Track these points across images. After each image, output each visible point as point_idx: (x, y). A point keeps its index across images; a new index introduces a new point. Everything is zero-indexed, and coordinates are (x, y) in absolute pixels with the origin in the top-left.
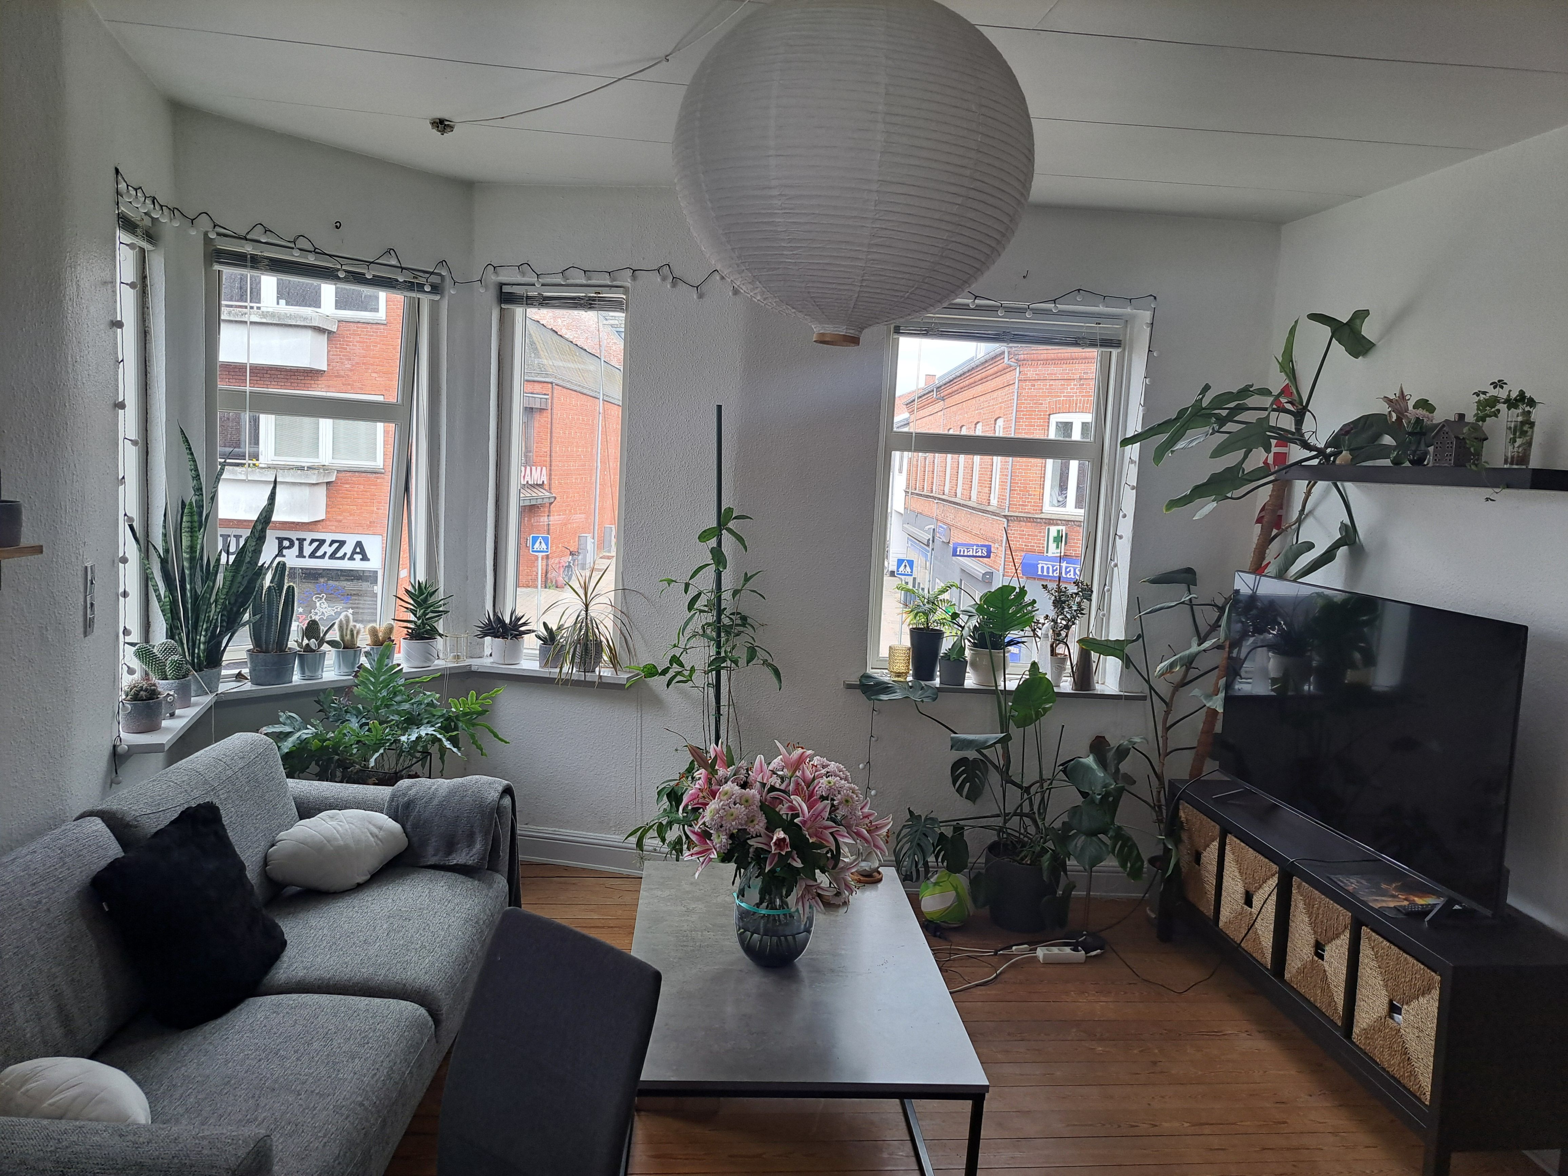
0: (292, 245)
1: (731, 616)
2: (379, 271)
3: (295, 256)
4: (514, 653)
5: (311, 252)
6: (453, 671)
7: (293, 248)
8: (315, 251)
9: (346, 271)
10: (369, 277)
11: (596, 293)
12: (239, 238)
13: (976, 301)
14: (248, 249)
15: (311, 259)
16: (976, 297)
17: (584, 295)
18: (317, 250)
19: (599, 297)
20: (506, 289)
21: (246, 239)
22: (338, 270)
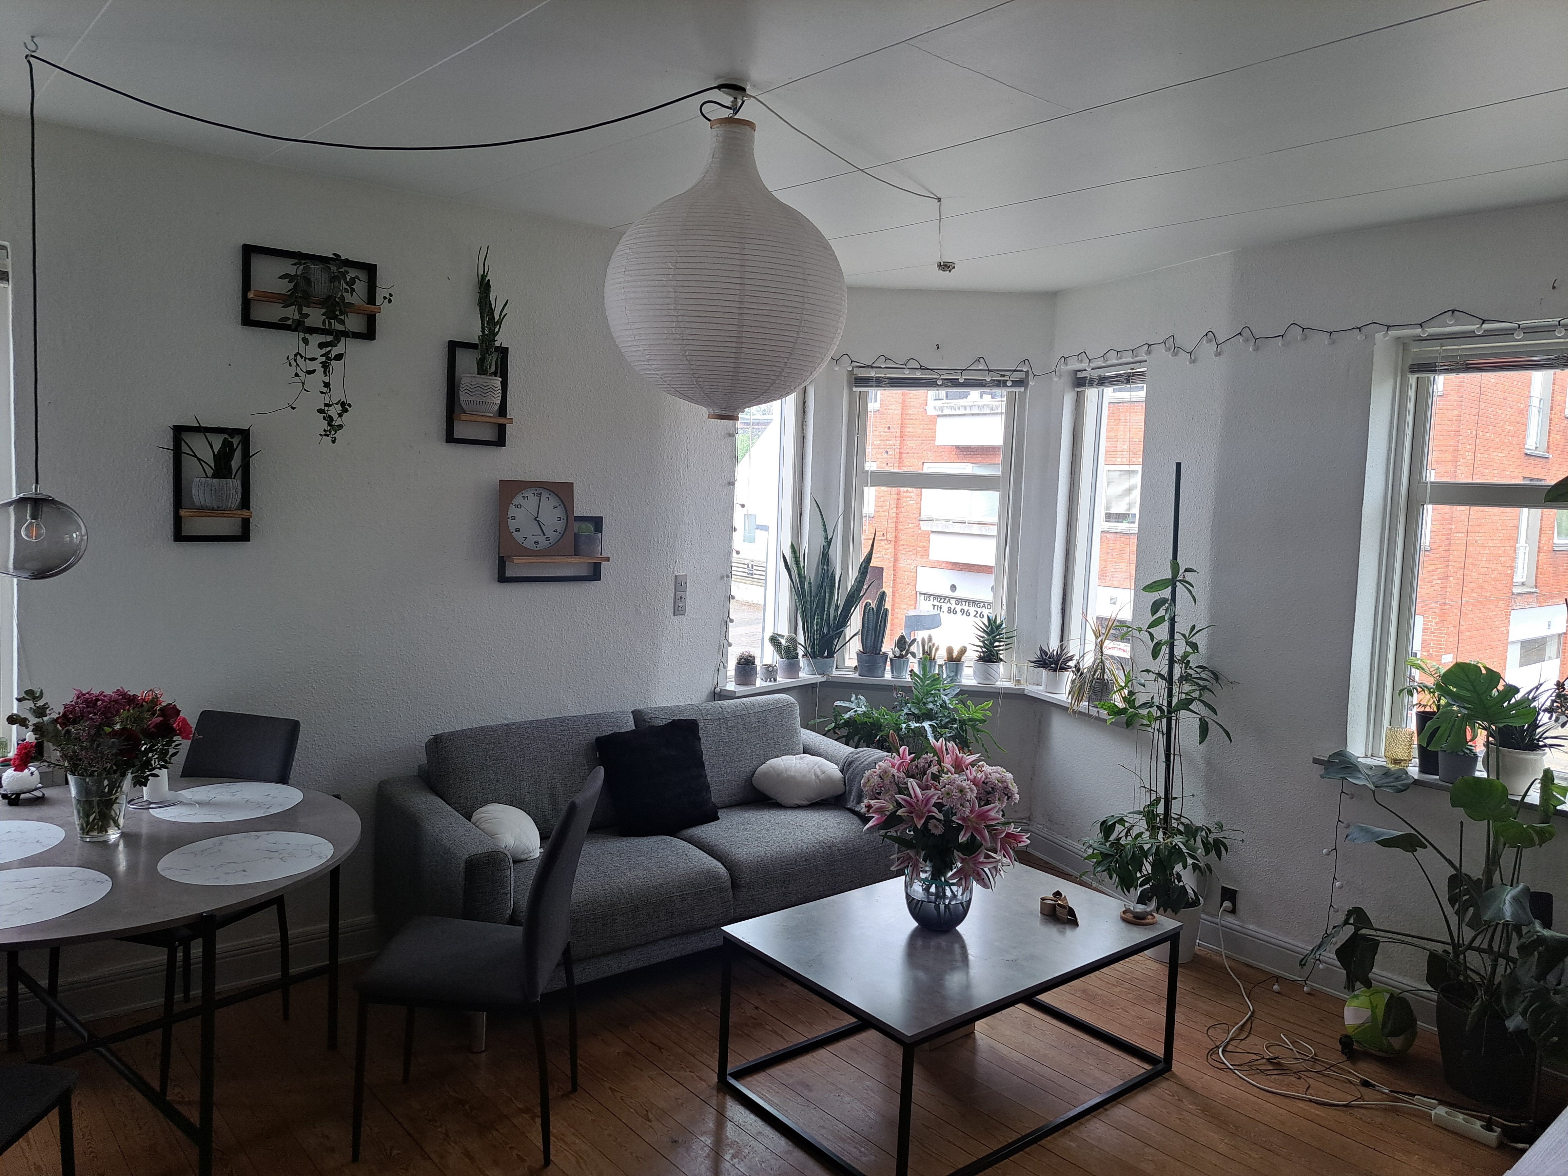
0: (904, 366)
1: (1195, 669)
2: (969, 376)
3: (907, 374)
4: (1055, 684)
5: (918, 369)
6: (1007, 692)
7: (904, 368)
8: (922, 368)
9: (942, 379)
10: (961, 381)
11: (1131, 369)
12: (868, 367)
13: (1484, 326)
14: (873, 374)
15: (918, 375)
16: (1484, 322)
17: (1124, 372)
18: (922, 367)
19: (1133, 373)
20: (1080, 375)
21: (872, 367)
22: (937, 379)
